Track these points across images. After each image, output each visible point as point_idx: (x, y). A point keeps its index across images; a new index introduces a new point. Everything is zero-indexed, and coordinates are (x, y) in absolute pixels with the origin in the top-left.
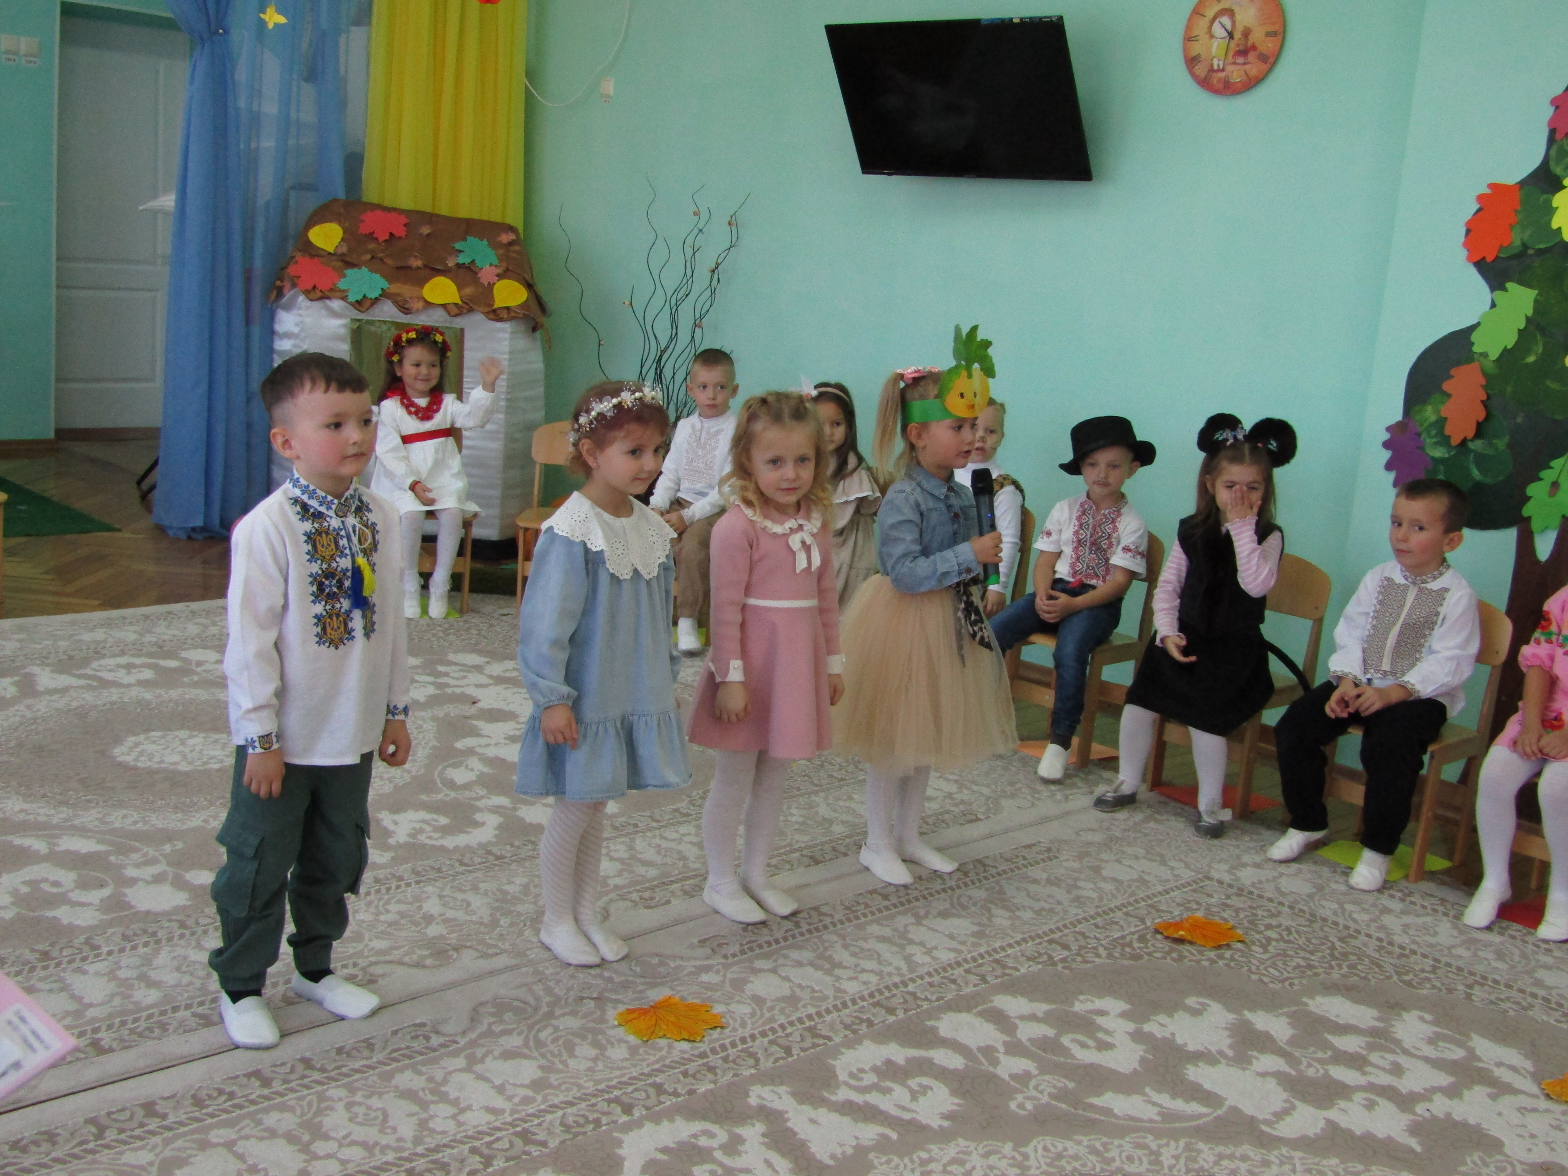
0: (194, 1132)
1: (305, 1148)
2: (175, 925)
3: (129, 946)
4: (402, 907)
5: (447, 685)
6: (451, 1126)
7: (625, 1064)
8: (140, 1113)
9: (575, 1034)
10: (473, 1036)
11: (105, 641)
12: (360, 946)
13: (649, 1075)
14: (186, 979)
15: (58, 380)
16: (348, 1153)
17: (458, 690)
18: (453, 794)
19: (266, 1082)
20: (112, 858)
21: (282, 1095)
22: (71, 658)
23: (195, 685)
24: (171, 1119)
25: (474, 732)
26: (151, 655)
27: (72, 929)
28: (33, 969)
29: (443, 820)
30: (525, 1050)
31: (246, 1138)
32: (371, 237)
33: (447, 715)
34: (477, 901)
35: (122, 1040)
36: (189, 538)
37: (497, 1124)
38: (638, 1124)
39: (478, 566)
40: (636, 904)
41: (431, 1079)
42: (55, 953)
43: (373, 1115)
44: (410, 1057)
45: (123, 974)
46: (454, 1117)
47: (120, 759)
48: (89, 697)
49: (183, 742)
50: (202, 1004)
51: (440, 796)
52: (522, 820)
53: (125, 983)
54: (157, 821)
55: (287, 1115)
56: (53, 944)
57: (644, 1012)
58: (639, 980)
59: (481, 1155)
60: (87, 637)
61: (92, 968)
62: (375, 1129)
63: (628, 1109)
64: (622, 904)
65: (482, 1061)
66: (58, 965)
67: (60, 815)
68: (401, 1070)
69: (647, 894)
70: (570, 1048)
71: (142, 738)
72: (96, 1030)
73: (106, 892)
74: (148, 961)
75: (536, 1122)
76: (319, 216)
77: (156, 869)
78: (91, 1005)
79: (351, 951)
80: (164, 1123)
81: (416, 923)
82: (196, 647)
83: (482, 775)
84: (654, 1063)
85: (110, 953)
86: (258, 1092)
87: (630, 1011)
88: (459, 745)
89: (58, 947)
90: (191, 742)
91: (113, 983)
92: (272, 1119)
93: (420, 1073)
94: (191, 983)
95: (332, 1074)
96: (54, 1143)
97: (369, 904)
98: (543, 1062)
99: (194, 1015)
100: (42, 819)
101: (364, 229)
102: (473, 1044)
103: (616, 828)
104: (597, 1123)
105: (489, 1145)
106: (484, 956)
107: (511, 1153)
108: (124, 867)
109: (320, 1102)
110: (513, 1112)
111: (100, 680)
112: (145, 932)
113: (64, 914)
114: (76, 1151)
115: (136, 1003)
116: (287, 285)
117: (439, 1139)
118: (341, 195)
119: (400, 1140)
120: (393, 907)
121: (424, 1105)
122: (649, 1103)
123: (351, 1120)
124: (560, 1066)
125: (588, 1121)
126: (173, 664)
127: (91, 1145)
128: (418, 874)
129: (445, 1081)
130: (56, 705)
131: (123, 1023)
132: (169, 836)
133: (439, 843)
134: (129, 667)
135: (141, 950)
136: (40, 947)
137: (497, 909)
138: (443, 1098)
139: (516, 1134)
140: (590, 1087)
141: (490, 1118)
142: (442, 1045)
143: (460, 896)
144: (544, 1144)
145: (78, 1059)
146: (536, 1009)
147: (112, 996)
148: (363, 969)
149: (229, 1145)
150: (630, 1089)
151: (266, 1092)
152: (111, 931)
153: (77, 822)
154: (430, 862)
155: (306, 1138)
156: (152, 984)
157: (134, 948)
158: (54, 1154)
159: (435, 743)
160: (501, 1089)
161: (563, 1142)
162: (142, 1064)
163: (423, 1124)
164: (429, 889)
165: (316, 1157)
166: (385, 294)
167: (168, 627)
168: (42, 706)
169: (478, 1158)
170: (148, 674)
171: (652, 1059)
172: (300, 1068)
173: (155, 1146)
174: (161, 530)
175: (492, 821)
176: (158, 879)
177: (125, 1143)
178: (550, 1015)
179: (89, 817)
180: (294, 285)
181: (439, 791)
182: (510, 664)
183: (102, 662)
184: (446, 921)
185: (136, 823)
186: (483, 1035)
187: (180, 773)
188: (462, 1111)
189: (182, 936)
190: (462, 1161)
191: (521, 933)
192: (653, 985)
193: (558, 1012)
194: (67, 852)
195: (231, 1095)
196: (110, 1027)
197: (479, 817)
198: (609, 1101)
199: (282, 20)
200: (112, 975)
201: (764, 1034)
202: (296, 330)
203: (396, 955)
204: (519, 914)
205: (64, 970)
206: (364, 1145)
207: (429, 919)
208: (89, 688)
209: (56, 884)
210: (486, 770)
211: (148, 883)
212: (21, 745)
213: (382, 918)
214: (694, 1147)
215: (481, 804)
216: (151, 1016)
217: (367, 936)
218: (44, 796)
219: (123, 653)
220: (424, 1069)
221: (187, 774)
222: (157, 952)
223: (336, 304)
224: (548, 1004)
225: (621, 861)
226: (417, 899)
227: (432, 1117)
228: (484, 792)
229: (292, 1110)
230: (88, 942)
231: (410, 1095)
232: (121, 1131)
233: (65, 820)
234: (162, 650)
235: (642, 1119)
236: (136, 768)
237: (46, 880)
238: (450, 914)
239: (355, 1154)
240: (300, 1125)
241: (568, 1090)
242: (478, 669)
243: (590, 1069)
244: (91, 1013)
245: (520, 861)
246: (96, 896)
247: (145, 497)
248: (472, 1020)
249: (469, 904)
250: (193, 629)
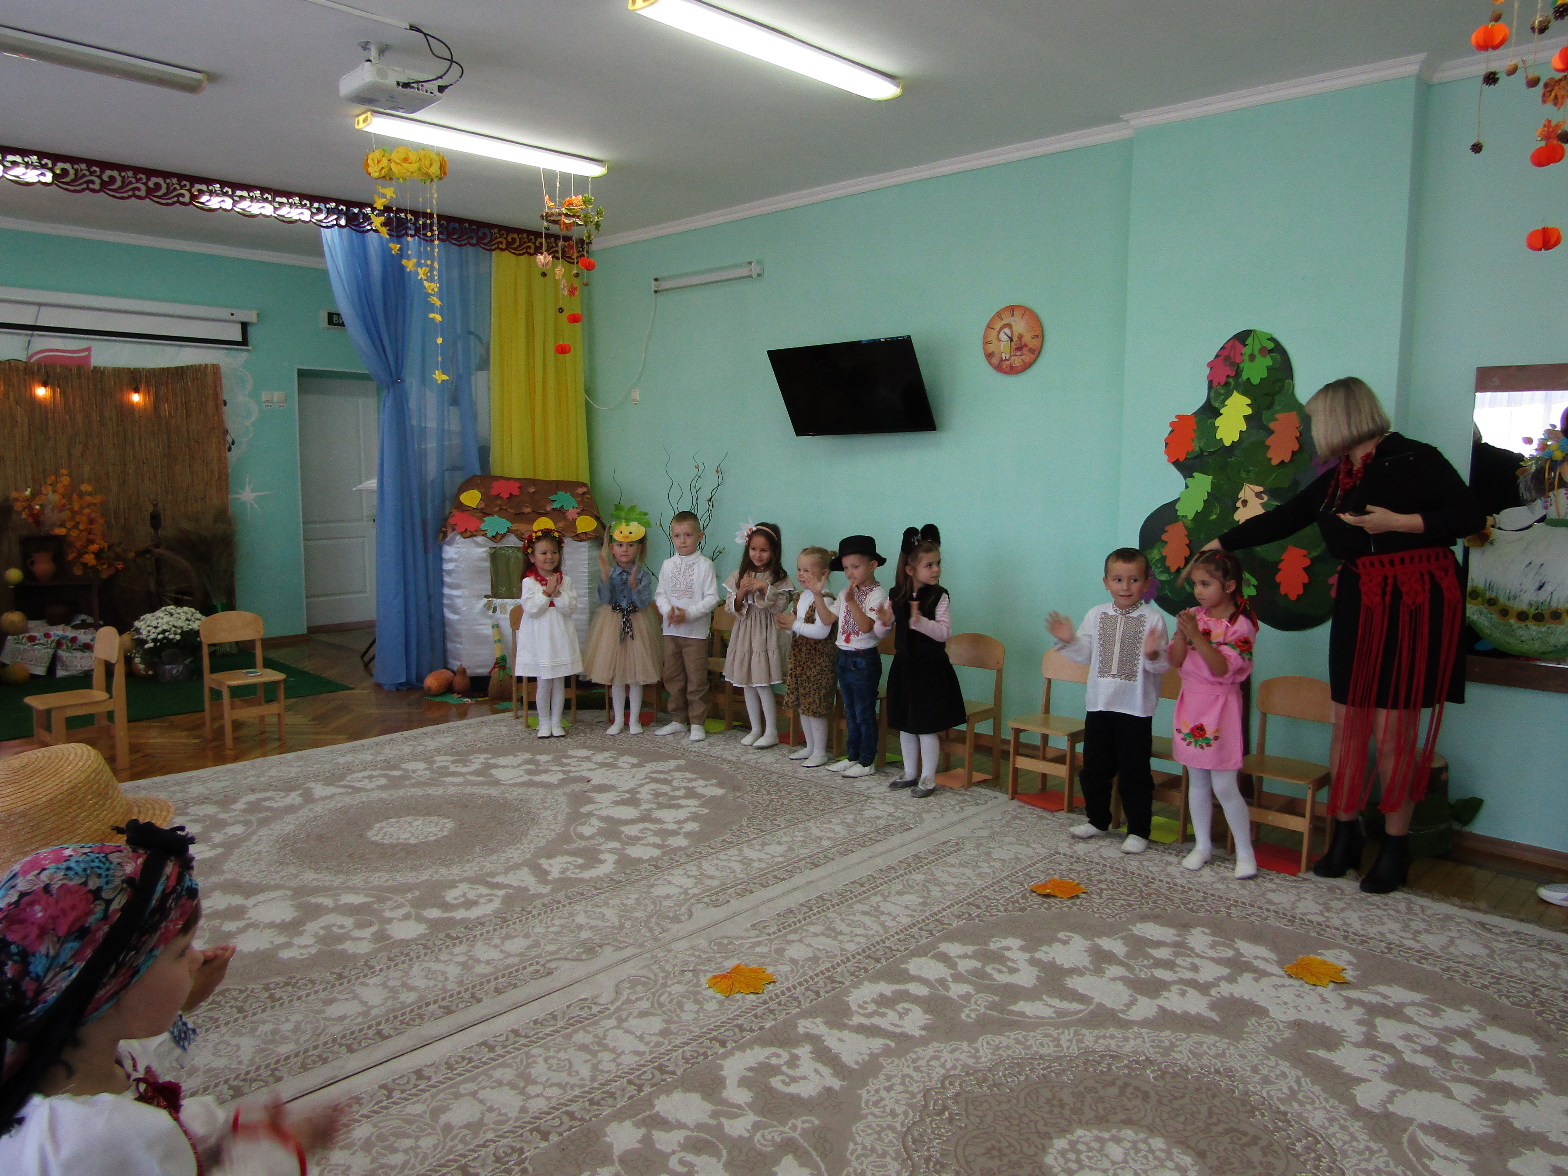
0: (450, 1087)
1: (522, 1092)
2: (421, 947)
3: (393, 964)
4: (563, 921)
5: (570, 771)
6: (612, 1066)
7: (717, 1013)
8: (414, 1077)
9: (682, 996)
10: (619, 1003)
11: (353, 762)
12: (540, 950)
13: (734, 1019)
14: (432, 983)
15: (307, 597)
16: (549, 1092)
17: (577, 774)
18: (584, 843)
19: (492, 1049)
20: (375, 906)
21: (503, 1056)
22: (333, 775)
23: (412, 786)
24: (434, 1079)
25: (590, 801)
26: (382, 769)
27: (355, 957)
28: (333, 986)
29: (580, 861)
30: (652, 1010)
31: (483, 1088)
32: (498, 496)
33: (573, 791)
34: (609, 913)
35: (395, 1029)
36: (398, 690)
37: (642, 1062)
38: (731, 1053)
39: (580, 692)
40: (708, 904)
41: (596, 1036)
42: (346, 973)
43: (563, 1064)
44: (581, 1022)
45: (391, 983)
46: (614, 1060)
47: (373, 839)
48: (347, 799)
49: (410, 824)
50: (444, 999)
51: (576, 845)
52: (629, 856)
53: (394, 990)
54: (401, 878)
55: (507, 1070)
56: (344, 968)
57: (724, 977)
58: (718, 955)
59: (635, 1085)
60: (342, 760)
61: (372, 981)
62: (564, 1074)
63: (723, 1044)
64: (700, 906)
65: (626, 1020)
66: (349, 981)
67: (338, 881)
68: (576, 1031)
69: (714, 898)
70: (681, 1005)
71: (384, 824)
72: (379, 1024)
73: (374, 929)
74: (406, 973)
75: (667, 1058)
76: (466, 486)
77: (404, 911)
78: (373, 1007)
79: (534, 954)
80: (430, 1083)
81: (572, 931)
82: (409, 761)
83: (600, 829)
84: (735, 1010)
85: (381, 970)
86: (487, 1056)
87: (715, 977)
88: (584, 810)
89: (348, 969)
90: (416, 823)
91: (386, 991)
92: (498, 1074)
93: (589, 1032)
94: (436, 985)
95: (533, 1039)
96: (361, 1104)
97: (541, 921)
98: (665, 1017)
99: (440, 1007)
100: (328, 884)
101: (494, 492)
102: (619, 1009)
103: (688, 856)
104: (705, 1055)
105: (639, 1076)
106: (618, 949)
107: (655, 1081)
108: (384, 911)
109: (527, 1058)
110: (651, 1053)
111: (353, 787)
112: (402, 954)
113: (349, 947)
114: (375, 1108)
115: (402, 1003)
116: (449, 530)
117: (607, 1077)
118: (478, 473)
119: (582, 1079)
120: (557, 922)
121: (594, 1054)
122: (736, 1038)
123: (549, 1069)
124: (676, 1019)
125: (699, 1055)
126: (397, 773)
127: (384, 1104)
128: (569, 898)
129: (605, 1037)
130: (327, 807)
131: (395, 1017)
132: (409, 888)
133: (579, 876)
134: (370, 777)
135: (401, 966)
136: (336, 970)
137: (622, 917)
138: (606, 1048)
139: (655, 1068)
140: (697, 1031)
141: (638, 1058)
142: (600, 1012)
143: (598, 910)
144: (673, 1073)
145: (370, 1045)
146: (656, 982)
147: (386, 1000)
148: (543, 965)
149: (474, 1094)
150: (723, 1030)
151: (492, 1055)
152: (380, 955)
153: (350, 884)
154: (576, 889)
155: (522, 1084)
156: (411, 989)
157: (396, 965)
158: (361, 1112)
159: (567, 810)
160: (641, 1038)
161: (685, 1070)
162: (410, 1044)
163: (595, 1067)
164: (578, 907)
165: (530, 1097)
166: (509, 531)
167: (391, 749)
168: (319, 808)
169: (633, 1087)
170: (383, 781)
171: (734, 1008)
172: (512, 1036)
173: (426, 1100)
174: (379, 686)
175: (611, 858)
176: (406, 917)
177: (406, 1099)
178: (665, 985)
179: (357, 880)
180: (453, 530)
181: (574, 842)
182: (607, 754)
183: (354, 776)
184: (591, 928)
185: (387, 881)
186: (624, 1003)
187: (410, 845)
188: (619, 1055)
189: (426, 954)
190: (624, 1090)
191: (639, 931)
192: (727, 958)
193: (670, 983)
194: (346, 904)
195: (470, 1060)
196: (387, 1021)
197: (602, 856)
198: (711, 1039)
199: (446, 377)
200: (384, 985)
201: (801, 984)
202: (456, 556)
203: (562, 954)
204: (636, 919)
205: (354, 984)
206: (559, 1085)
207: (580, 927)
208: (348, 794)
209: (342, 927)
210: (602, 825)
211: (400, 920)
212: (308, 835)
213: (551, 929)
214: (769, 1065)
215: (602, 847)
216: (412, 1011)
217: (542, 942)
218: (327, 868)
219: (365, 769)
220: (591, 1029)
221: (415, 845)
222: (411, 967)
223: (480, 539)
224: (663, 978)
225: (695, 877)
226: (571, 914)
227: (600, 1062)
228: (602, 840)
229: (510, 1066)
230: (366, 964)
231: (583, 1048)
232: (403, 1092)
233: (342, 883)
234: (390, 765)
235: (733, 1049)
236: (383, 845)
237: (335, 925)
238: (593, 923)
239: (555, 1092)
240: (517, 1076)
241: (684, 1034)
242: (588, 759)
243: (695, 1019)
244: (374, 1012)
245: (631, 883)
246: (367, 933)
247: (367, 665)
248: (617, 993)
249: (604, 915)
250: (407, 749)
